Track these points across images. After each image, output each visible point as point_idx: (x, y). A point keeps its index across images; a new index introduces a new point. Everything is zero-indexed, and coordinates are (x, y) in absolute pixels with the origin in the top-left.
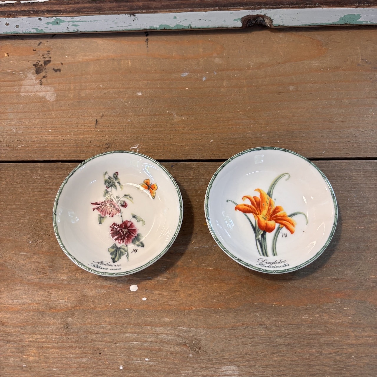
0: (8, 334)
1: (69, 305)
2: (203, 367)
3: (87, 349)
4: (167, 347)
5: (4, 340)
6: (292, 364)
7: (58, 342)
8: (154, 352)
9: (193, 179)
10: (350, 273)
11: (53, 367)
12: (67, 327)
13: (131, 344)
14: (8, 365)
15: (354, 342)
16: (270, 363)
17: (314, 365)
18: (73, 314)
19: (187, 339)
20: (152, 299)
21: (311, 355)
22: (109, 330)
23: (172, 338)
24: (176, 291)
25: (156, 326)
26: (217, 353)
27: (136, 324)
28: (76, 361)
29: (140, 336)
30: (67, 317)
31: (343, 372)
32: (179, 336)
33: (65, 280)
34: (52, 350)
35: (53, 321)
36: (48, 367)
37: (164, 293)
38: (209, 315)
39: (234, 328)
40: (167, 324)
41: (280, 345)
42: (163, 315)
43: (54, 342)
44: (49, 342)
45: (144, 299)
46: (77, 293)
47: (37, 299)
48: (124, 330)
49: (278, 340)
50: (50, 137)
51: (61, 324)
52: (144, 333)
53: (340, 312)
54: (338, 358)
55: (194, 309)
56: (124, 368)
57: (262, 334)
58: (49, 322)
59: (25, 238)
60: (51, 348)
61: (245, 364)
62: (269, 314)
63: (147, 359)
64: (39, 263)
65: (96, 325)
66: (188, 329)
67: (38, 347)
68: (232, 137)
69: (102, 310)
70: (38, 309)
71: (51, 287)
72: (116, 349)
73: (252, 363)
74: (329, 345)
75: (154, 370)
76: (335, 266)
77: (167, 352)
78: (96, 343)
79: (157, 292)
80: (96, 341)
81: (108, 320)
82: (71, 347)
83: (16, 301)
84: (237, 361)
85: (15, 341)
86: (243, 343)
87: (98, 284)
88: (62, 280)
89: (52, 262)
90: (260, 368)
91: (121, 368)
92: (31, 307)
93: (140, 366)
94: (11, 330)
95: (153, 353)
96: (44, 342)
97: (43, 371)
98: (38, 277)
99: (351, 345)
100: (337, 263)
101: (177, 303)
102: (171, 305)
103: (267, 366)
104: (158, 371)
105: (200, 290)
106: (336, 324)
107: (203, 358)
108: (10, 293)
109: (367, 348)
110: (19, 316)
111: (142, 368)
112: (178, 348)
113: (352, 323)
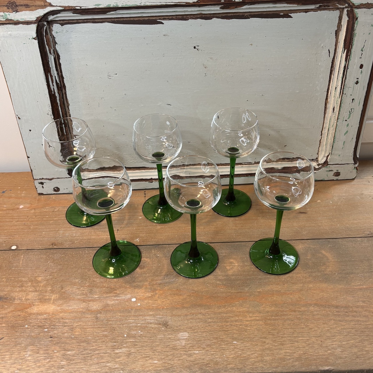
0: (65, 323)
1: (99, 308)
2: (169, 334)
3: (107, 328)
4: (150, 325)
5: (63, 325)
6: (216, 331)
7: (92, 325)
8: (144, 328)
9: (166, 252)
10: (246, 289)
11: (89, 337)
12: (97, 318)
13: (131, 325)
14: (64, 337)
15: (249, 319)
16: (205, 330)
17: (228, 331)
18: (101, 313)
19: (161, 321)
20: (143, 304)
21: (227, 326)
22: (120, 319)
23: (153, 321)
24: (156, 300)
25: (145, 316)
26: (177, 327)
27: (134, 316)
28: (101, 333)
29: (136, 321)
30: (97, 314)
31: (243, 333)
32: (157, 320)
33: (97, 298)
34: (89, 329)
35: (89, 316)
36: (86, 337)
37: (150, 301)
38: (173, 310)
39: (186, 315)
40: (151, 315)
41: (210, 322)
42: (149, 311)
43: (90, 325)
44: (87, 326)
45: (139, 304)
46: (103, 303)
47: (82, 306)
48: (128, 319)
49: (210, 320)
50: (93, 237)
51: (94, 317)
52: (138, 319)
53: (241, 306)
54: (241, 327)
55: (165, 307)
56: (127, 336)
57: (201, 318)
58: (88, 316)
59: (77, 280)
60: (88, 328)
61: (191, 331)
62: (204, 309)
63: (139, 331)
64: (84, 290)
65: (113, 317)
66: (162, 317)
67: (81, 328)
68: (187, 234)
69: (117, 310)
70: (82, 311)
71: (90, 301)
72: (123, 327)
73: (196, 331)
74: (236, 321)
75: (143, 336)
76: (239, 286)
77: (150, 327)
78: (112, 325)
79: (146, 301)
80: (112, 324)
81: (119, 315)
82: (99, 327)
83: (70, 308)
84: (187, 330)
85: (68, 326)
86: (191, 322)
87: (115, 298)
88: (96, 298)
89: (91, 290)
90: (200, 333)
91: (125, 336)
92: (78, 310)
93: (136, 335)
94: (67, 321)
95: (142, 328)
96: (84, 326)
97: (83, 339)
98: (83, 297)
99: (247, 321)
100: (240, 285)
101: (157, 305)
102: (153, 307)
103: (203, 332)
104: (145, 337)
105: (169, 300)
106: (239, 312)
107: (169, 330)
108: (67, 304)
109: (256, 322)
110: (71, 314)
111: (137, 335)
112: (156, 326)
113: (248, 311)
